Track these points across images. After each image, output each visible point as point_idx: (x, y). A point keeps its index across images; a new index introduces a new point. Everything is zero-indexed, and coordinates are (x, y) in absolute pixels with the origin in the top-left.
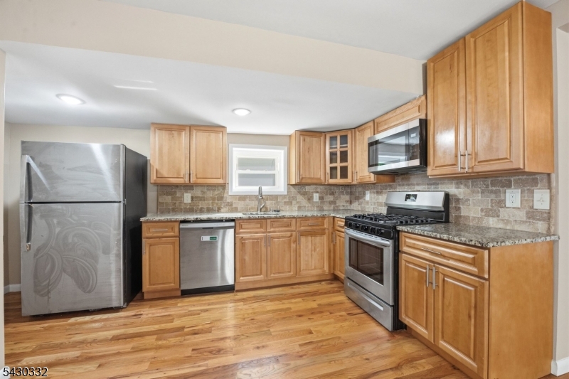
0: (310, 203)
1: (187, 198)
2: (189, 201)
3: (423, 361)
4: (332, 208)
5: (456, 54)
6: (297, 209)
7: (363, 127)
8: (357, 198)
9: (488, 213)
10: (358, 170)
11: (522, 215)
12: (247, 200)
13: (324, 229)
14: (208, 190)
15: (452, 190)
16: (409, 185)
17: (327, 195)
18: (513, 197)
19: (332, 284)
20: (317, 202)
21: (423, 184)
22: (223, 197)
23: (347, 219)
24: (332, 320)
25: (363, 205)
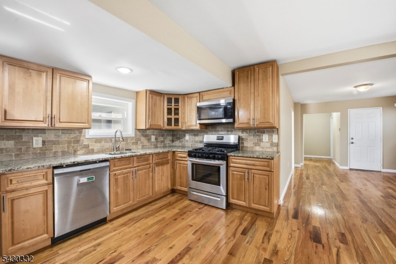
0: (149, 142)
1: (37, 142)
2: (40, 145)
3: (246, 217)
4: (162, 146)
5: (250, 72)
6: (141, 147)
7: (191, 95)
8: (179, 139)
9: (256, 144)
10: (186, 121)
11: (268, 145)
12: (103, 142)
13: (168, 160)
14: (62, 133)
15: (241, 134)
16: (216, 131)
17: (159, 136)
18: (265, 137)
19: (174, 195)
20: (154, 142)
21: (224, 131)
22: (79, 141)
23: (189, 152)
24: (195, 215)
25: (183, 143)
